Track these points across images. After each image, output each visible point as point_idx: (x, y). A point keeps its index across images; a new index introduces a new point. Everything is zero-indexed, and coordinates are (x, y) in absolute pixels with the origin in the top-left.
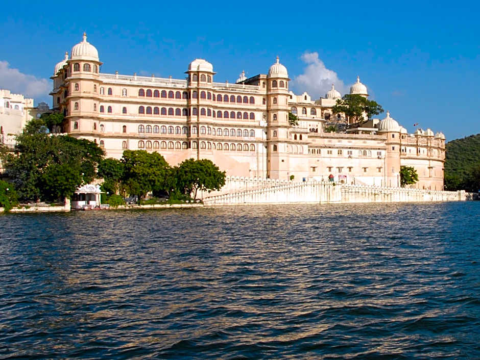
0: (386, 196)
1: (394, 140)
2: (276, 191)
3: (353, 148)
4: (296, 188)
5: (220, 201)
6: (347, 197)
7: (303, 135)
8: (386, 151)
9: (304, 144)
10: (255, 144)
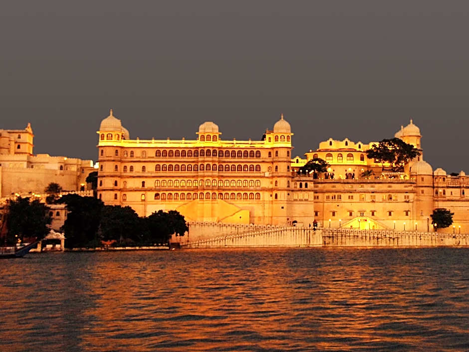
0: (392, 240)
1: (423, 184)
2: (255, 236)
3: (376, 192)
4: (275, 233)
5: (203, 244)
6: (344, 241)
7: (308, 183)
8: (415, 194)
9: (309, 191)
10: (261, 193)
